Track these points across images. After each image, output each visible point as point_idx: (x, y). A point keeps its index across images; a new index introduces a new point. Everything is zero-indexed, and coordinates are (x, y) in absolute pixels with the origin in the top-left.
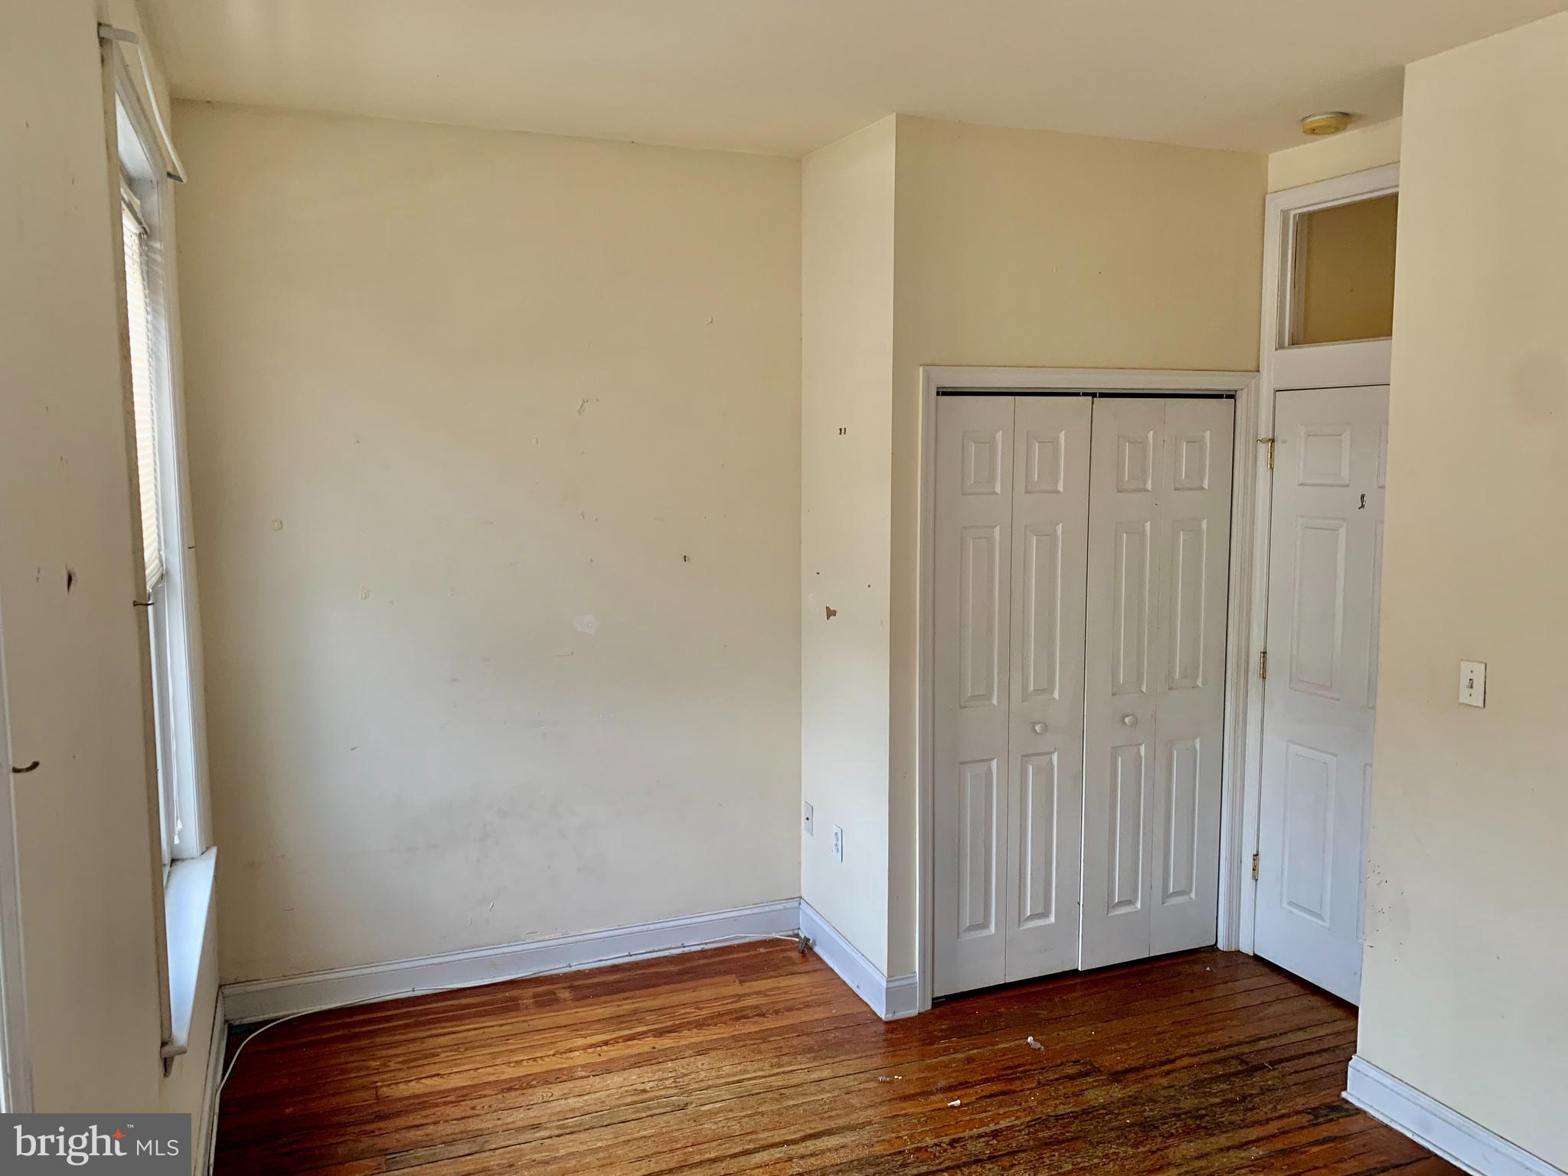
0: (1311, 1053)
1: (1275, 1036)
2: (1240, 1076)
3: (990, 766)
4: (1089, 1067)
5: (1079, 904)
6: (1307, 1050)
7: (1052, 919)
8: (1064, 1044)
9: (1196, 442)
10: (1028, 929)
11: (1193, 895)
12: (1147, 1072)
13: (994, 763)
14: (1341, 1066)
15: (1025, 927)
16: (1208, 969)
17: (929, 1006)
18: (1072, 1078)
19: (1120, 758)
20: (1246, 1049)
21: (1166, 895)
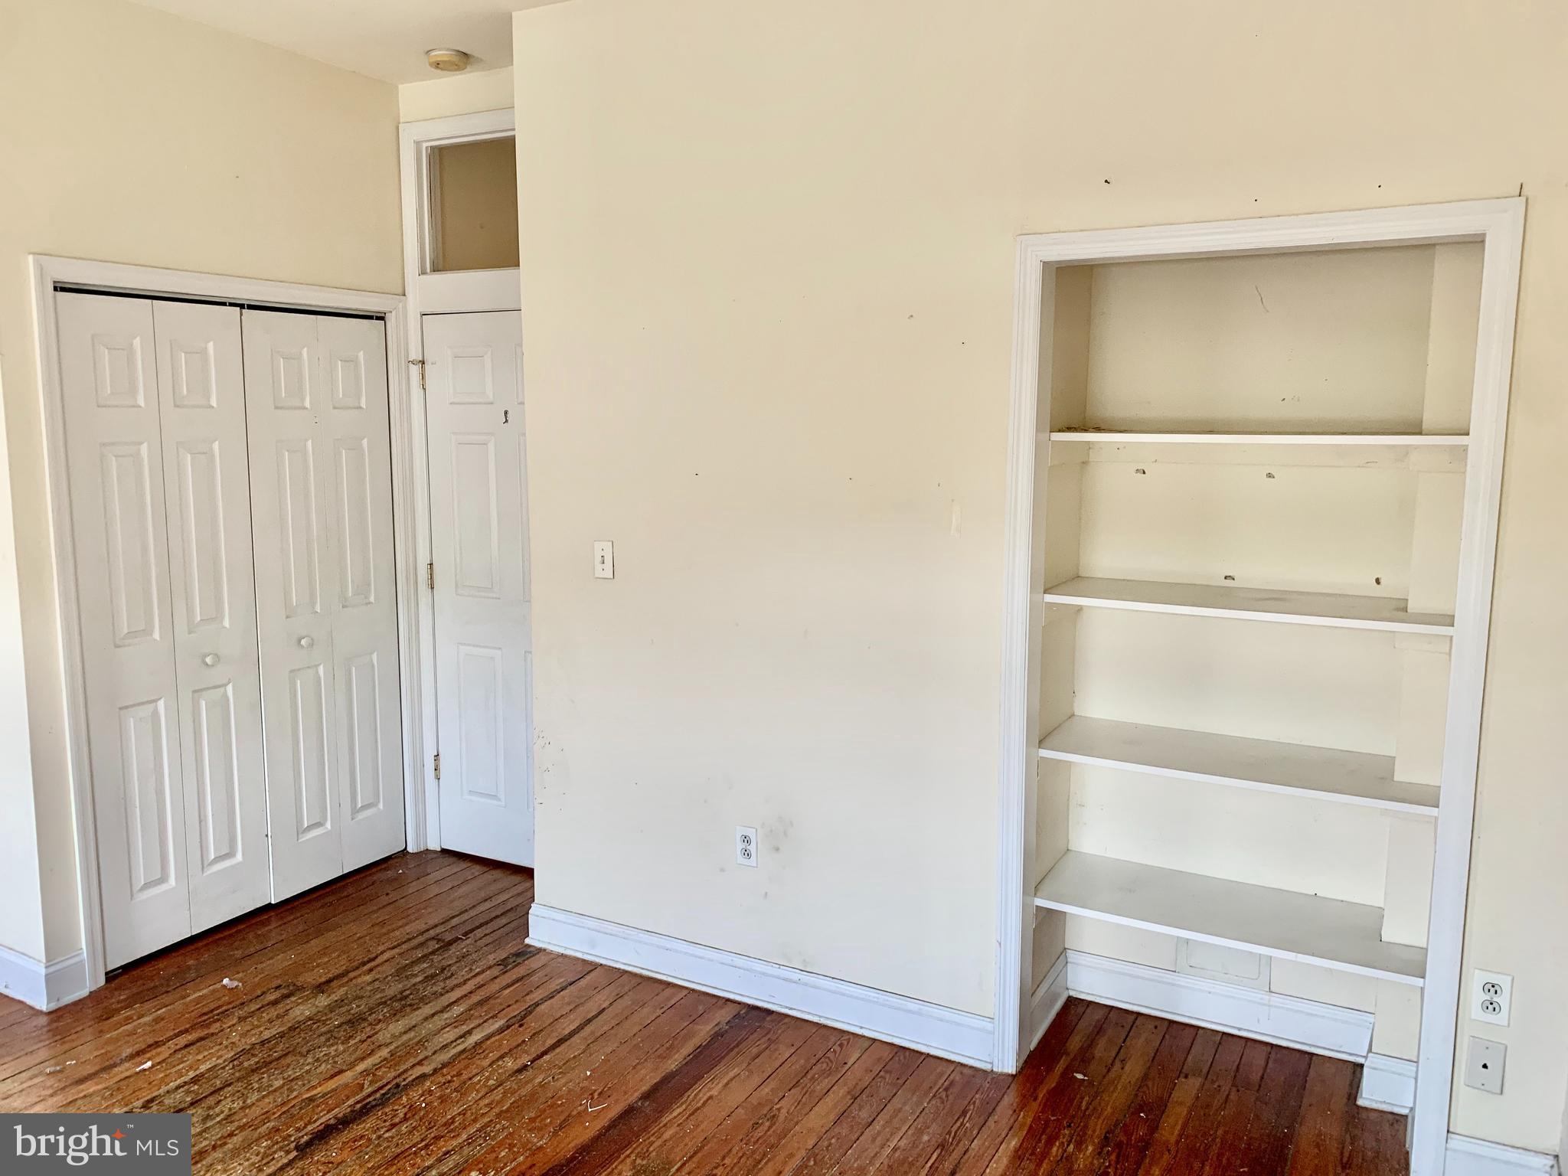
0: (497, 917)
1: (466, 911)
2: (438, 952)
3: (156, 706)
4: (291, 988)
5: (267, 836)
6: (493, 915)
7: (239, 857)
8: (263, 975)
9: (350, 361)
10: (211, 874)
11: (381, 806)
12: (352, 975)
13: (161, 704)
14: (522, 920)
15: (209, 872)
16: (401, 871)
17: (102, 981)
18: (275, 1003)
19: (299, 681)
20: (438, 930)
21: (355, 811)
